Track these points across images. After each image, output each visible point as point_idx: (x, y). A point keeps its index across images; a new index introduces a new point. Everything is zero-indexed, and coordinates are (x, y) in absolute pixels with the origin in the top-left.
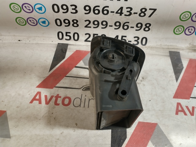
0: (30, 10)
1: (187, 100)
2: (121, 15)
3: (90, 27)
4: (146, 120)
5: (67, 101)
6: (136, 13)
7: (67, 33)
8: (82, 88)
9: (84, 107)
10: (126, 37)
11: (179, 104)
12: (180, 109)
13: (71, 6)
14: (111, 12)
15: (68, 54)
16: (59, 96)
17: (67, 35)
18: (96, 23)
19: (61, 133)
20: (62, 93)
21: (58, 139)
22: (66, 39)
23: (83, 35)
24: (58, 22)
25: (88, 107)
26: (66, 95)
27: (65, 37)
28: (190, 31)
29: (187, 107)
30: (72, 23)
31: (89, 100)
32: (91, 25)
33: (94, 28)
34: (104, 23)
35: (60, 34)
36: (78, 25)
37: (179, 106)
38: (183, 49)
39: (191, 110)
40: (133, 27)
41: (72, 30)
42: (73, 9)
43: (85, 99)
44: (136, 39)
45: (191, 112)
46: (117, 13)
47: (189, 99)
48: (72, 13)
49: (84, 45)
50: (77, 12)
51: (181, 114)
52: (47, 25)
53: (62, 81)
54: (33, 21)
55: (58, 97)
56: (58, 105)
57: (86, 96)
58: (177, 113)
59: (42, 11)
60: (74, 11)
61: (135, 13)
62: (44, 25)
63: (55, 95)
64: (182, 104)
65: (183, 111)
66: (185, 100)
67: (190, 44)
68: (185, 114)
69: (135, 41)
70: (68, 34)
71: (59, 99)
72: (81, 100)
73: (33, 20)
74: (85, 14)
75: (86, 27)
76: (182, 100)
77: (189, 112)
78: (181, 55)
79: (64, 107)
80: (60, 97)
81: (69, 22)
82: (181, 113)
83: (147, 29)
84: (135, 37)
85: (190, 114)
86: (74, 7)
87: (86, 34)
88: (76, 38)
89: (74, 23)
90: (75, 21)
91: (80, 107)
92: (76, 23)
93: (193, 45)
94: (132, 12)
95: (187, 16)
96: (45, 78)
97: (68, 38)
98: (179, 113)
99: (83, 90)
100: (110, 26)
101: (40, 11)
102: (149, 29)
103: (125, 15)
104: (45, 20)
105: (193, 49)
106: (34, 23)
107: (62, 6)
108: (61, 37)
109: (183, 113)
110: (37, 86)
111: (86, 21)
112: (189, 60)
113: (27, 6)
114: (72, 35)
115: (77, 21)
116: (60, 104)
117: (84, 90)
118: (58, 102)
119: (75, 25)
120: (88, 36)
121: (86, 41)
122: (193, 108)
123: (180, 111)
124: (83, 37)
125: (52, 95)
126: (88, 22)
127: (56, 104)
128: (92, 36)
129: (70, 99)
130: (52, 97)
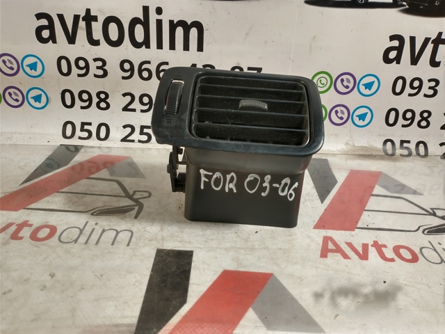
0: (12, 68)
1: (348, 232)
3: (134, 110)
4: (244, 267)
5: (44, 233)
7: (83, 124)
8: (93, 211)
9: (86, 243)
11: (326, 239)
12: (331, 246)
13: (95, 60)
16: (29, 223)
17: (82, 130)
18: (146, 100)
20: (39, 218)
22: (80, 138)
23: (117, 128)
24: (68, 99)
25: (97, 243)
26: (47, 222)
27: (78, 133)
28: (340, 115)
29: (350, 245)
30: (95, 100)
31: (104, 231)
32: (136, 105)
33: (142, 111)
35: (69, 127)
36: (108, 106)
37: (330, 243)
38: (334, 155)
39: (360, 249)
41: (95, 116)
42: (98, 68)
43: (94, 229)
45: (361, 253)
47: (353, 231)
48: (95, 76)
49: (117, 148)
50: (105, 74)
51: (334, 258)
52: (44, 104)
53: (47, 199)
54: (17, 95)
55: (26, 224)
56: (20, 238)
57: (96, 224)
58: (324, 256)
59: (36, 71)
60: (100, 72)
62: (37, 104)
63: (19, 222)
64: (335, 238)
65: (338, 250)
66: (343, 232)
67: (347, 144)
68: (346, 256)
70: (86, 127)
71: (26, 229)
72: (81, 231)
73: (15, 93)
74: (124, 78)
75: (126, 109)
76: (335, 231)
77: (355, 252)
78: (330, 164)
79: (33, 242)
80: (30, 226)
81: (90, 99)
82: (335, 254)
85: (357, 257)
86: (100, 64)
87: (125, 127)
88: (103, 135)
89: (101, 100)
90: (103, 96)
91: (75, 243)
92: (103, 100)
93: (354, 146)
95: (324, 81)
97: (85, 134)
98: (329, 254)
99: (92, 214)
101: (33, 73)
104: (40, 92)
105: (356, 153)
106: (17, 100)
107: (78, 60)
108: (69, 133)
109: (339, 256)
111: (124, 95)
112: (349, 171)
113: (7, 61)
114: (93, 129)
115: (107, 96)
116: (24, 238)
117: (95, 214)
118: (21, 234)
119: (103, 105)
120: (129, 130)
121: (124, 140)
122: (365, 247)
123: (332, 251)
124: (117, 133)
125: (11, 221)
126: (128, 98)
127: (15, 236)
128: (138, 130)
129: (53, 229)
130: (10, 225)
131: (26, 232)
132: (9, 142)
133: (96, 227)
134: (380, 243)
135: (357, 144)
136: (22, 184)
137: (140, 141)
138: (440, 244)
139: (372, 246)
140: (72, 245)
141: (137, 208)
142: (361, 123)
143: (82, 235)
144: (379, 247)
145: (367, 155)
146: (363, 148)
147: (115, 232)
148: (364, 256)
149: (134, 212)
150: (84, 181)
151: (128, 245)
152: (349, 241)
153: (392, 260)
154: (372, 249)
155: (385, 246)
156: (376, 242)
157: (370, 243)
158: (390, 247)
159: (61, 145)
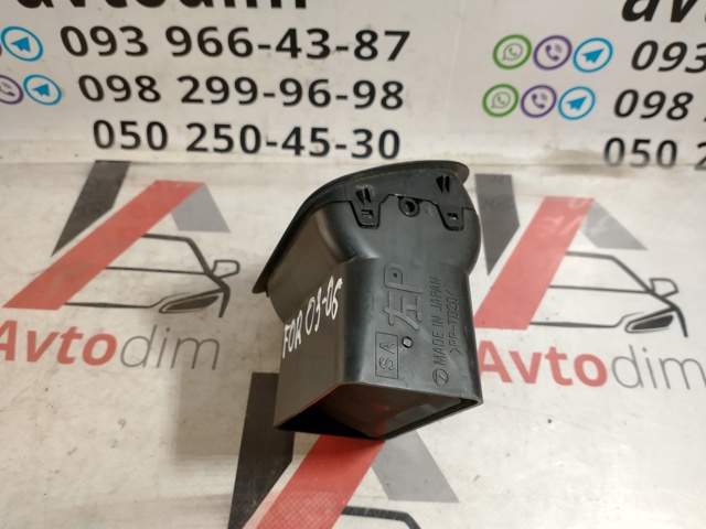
1: (516, 333)
2: (294, 55)
3: (200, 101)
5: (100, 349)
6: (346, 48)
7: (124, 124)
8: (160, 305)
9: (158, 366)
10: (325, 130)
11: (486, 346)
12: (488, 360)
13: (124, 29)
14: (261, 47)
15: (126, 195)
16: (78, 331)
17: (124, 132)
18: (217, 85)
19: (70, 454)
20: (88, 322)
21: (57, 472)
22: (124, 147)
23: (179, 129)
24: (91, 88)
25: (173, 365)
26: (102, 329)
27: (120, 139)
28: (539, 101)
29: (515, 356)
30: (135, 89)
31: (179, 343)
32: (203, 93)
33: (214, 102)
34: (245, 86)
35: (103, 130)
36: (157, 97)
37: (488, 353)
38: (523, 167)
39: (527, 363)
40: (345, 97)
41: (139, 111)
42: (130, 41)
43: (165, 340)
44: (362, 137)
45: (528, 370)
46: (280, 48)
47: (524, 328)
48: (128, 53)
49: (184, 164)
50: (144, 50)
51: (490, 378)
52: (55, 98)
53: (94, 283)
54: (8, 86)
55: (72, 334)
56: (70, 361)
57: (168, 330)
59: (29, 50)
60: (136, 48)
61: (339, 48)
62: (44, 98)
63: (64, 331)
64: (497, 345)
65: (498, 367)
66: (509, 331)
67: (547, 147)
68: (506, 378)
69: (359, 143)
70: (129, 128)
71: (74, 341)
72: (149, 343)
73: (6, 85)
74: (175, 54)
75: (186, 99)
76: (497, 331)
77: (520, 370)
78: (515, 185)
79: (90, 367)
80: (80, 336)
81: (126, 87)
82: (492, 373)
83: (392, 101)
84: (357, 132)
85: (521, 378)
86: (132, 35)
87: (190, 126)
88: (157, 140)
89: (144, 88)
90: (146, 83)
91: (144, 366)
92: (148, 88)
93: (557, 150)
94: (331, 43)
95: (516, 50)
96: (37, 275)
97: (130, 140)
98: (484, 374)
99: (160, 311)
100: (266, 95)
101: (25, 54)
102: (400, 103)
103: (310, 56)
104: (44, 82)
106: (11, 94)
107: (94, 31)
108: (104, 138)
109: (496, 375)
110: (5, 303)
111: (181, 79)
112: (541, 200)
114: (141, 131)
115: (153, 82)
116: (76, 361)
117: (164, 310)
118: (70, 354)
119: (149, 95)
120: (196, 132)
121: (192, 148)
122: (536, 358)
123: (489, 368)
124: (180, 138)
125: (53, 330)
126: (188, 85)
127: (63, 358)
128: (210, 132)
129: (111, 341)
130: (52, 336)
131: (76, 349)
132: (18, 160)
133: (169, 336)
134: (559, 351)
135: (563, 147)
136: (54, 253)
137: (216, 150)
138: (645, 350)
139: (547, 357)
140: (139, 369)
141: (221, 295)
142: (574, 113)
143: (151, 352)
144: (555, 357)
145: (576, 165)
146: (574, 154)
147: (194, 344)
148: (530, 377)
149: (217, 305)
151: (214, 368)
152: (514, 350)
153: (568, 382)
154: (545, 364)
155: (564, 357)
156: (553, 350)
157: (545, 351)
158: (572, 358)
159: (97, 162)
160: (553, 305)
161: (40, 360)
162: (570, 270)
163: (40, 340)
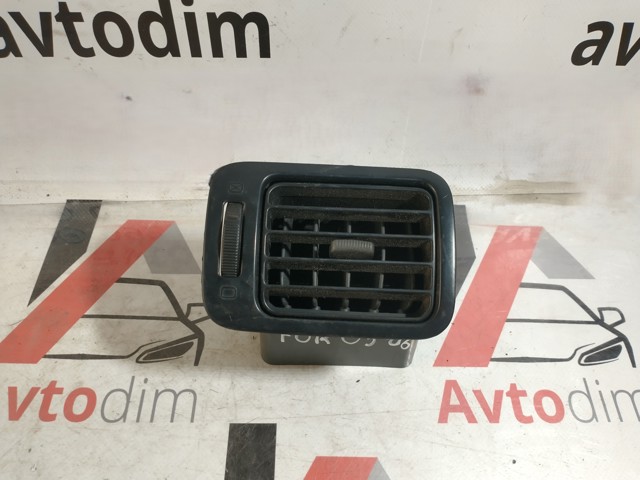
1: (479, 370)
4: (341, 450)
5: (80, 405)
8: (137, 355)
9: (138, 420)
11: (451, 385)
12: (454, 400)
15: (100, 234)
16: (58, 386)
20: (68, 375)
25: (152, 420)
26: (81, 383)
29: (478, 394)
31: (157, 394)
37: (453, 393)
38: (476, 197)
43: (144, 391)
45: (492, 409)
47: (486, 365)
49: (153, 202)
51: (457, 419)
53: (71, 333)
55: (52, 390)
56: (52, 418)
57: (146, 381)
58: (443, 419)
63: (44, 386)
64: (461, 383)
65: (464, 407)
66: (472, 370)
67: (497, 177)
68: (472, 419)
71: (55, 397)
72: (128, 396)
76: (462, 369)
77: (484, 409)
78: (468, 216)
79: (70, 424)
80: (60, 391)
82: (458, 414)
85: (485, 418)
91: (124, 421)
93: (507, 180)
96: (15, 326)
98: (451, 415)
99: (137, 361)
105: (510, 192)
109: (462, 416)
112: (494, 230)
116: (57, 418)
117: (141, 360)
118: (51, 412)
122: (498, 395)
123: (455, 409)
125: (33, 385)
127: (45, 415)
129: (91, 395)
130: (33, 392)
131: (57, 405)
133: (147, 387)
134: (519, 388)
135: (512, 178)
136: (30, 303)
138: (597, 382)
139: (508, 394)
140: (120, 425)
141: (195, 341)
143: (130, 405)
144: (515, 394)
145: (525, 194)
146: (522, 183)
147: (172, 396)
148: (494, 416)
149: (193, 351)
150: (116, 289)
151: (192, 421)
152: (478, 389)
153: (529, 420)
154: (507, 401)
155: (524, 393)
156: (513, 386)
157: (507, 389)
158: (531, 395)
159: (68, 201)
160: (511, 339)
161: (22, 418)
162: (525, 303)
163: (21, 397)
